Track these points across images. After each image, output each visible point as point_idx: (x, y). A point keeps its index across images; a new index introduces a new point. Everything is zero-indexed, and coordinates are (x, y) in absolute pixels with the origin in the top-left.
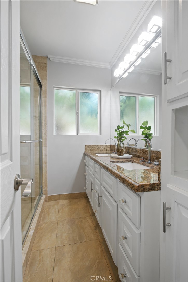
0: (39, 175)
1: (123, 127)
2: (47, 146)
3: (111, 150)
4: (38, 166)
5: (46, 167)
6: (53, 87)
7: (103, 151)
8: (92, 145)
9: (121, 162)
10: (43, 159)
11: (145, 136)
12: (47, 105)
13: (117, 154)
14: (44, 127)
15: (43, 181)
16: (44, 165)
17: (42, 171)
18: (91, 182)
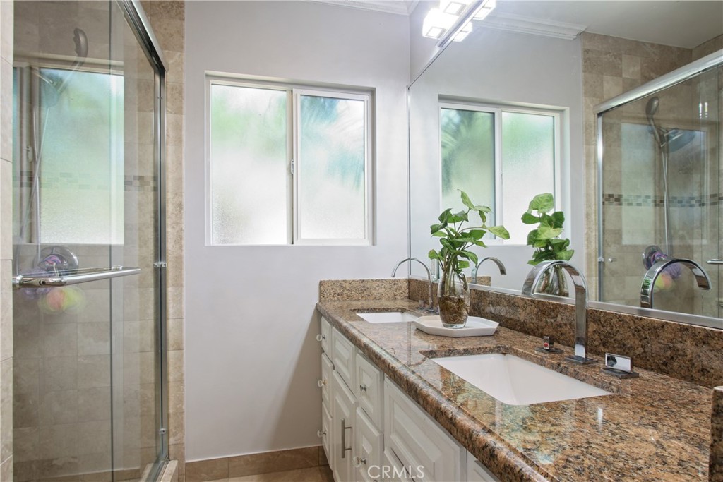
0: (156, 390)
1: (463, 217)
2: (184, 283)
3: (409, 297)
4: (151, 355)
5: (180, 359)
6: (207, 75)
7: (383, 299)
8: (345, 281)
9: (462, 354)
10: (168, 331)
11: (543, 250)
12: (184, 138)
13: (439, 316)
14: (173, 216)
15: (168, 409)
16: (171, 354)
17: (167, 375)
18: (343, 422)
